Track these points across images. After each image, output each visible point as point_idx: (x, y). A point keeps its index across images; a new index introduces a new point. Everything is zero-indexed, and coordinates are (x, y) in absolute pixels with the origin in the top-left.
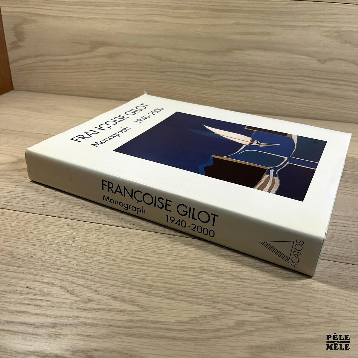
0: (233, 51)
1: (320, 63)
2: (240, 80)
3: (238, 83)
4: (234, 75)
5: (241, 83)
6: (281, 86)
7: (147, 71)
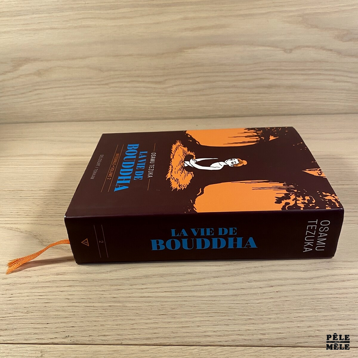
0: (185, 51)
1: (286, 53)
2: (198, 83)
3: (195, 87)
4: (190, 78)
5: (200, 86)
6: (246, 84)
7: (86, 85)
